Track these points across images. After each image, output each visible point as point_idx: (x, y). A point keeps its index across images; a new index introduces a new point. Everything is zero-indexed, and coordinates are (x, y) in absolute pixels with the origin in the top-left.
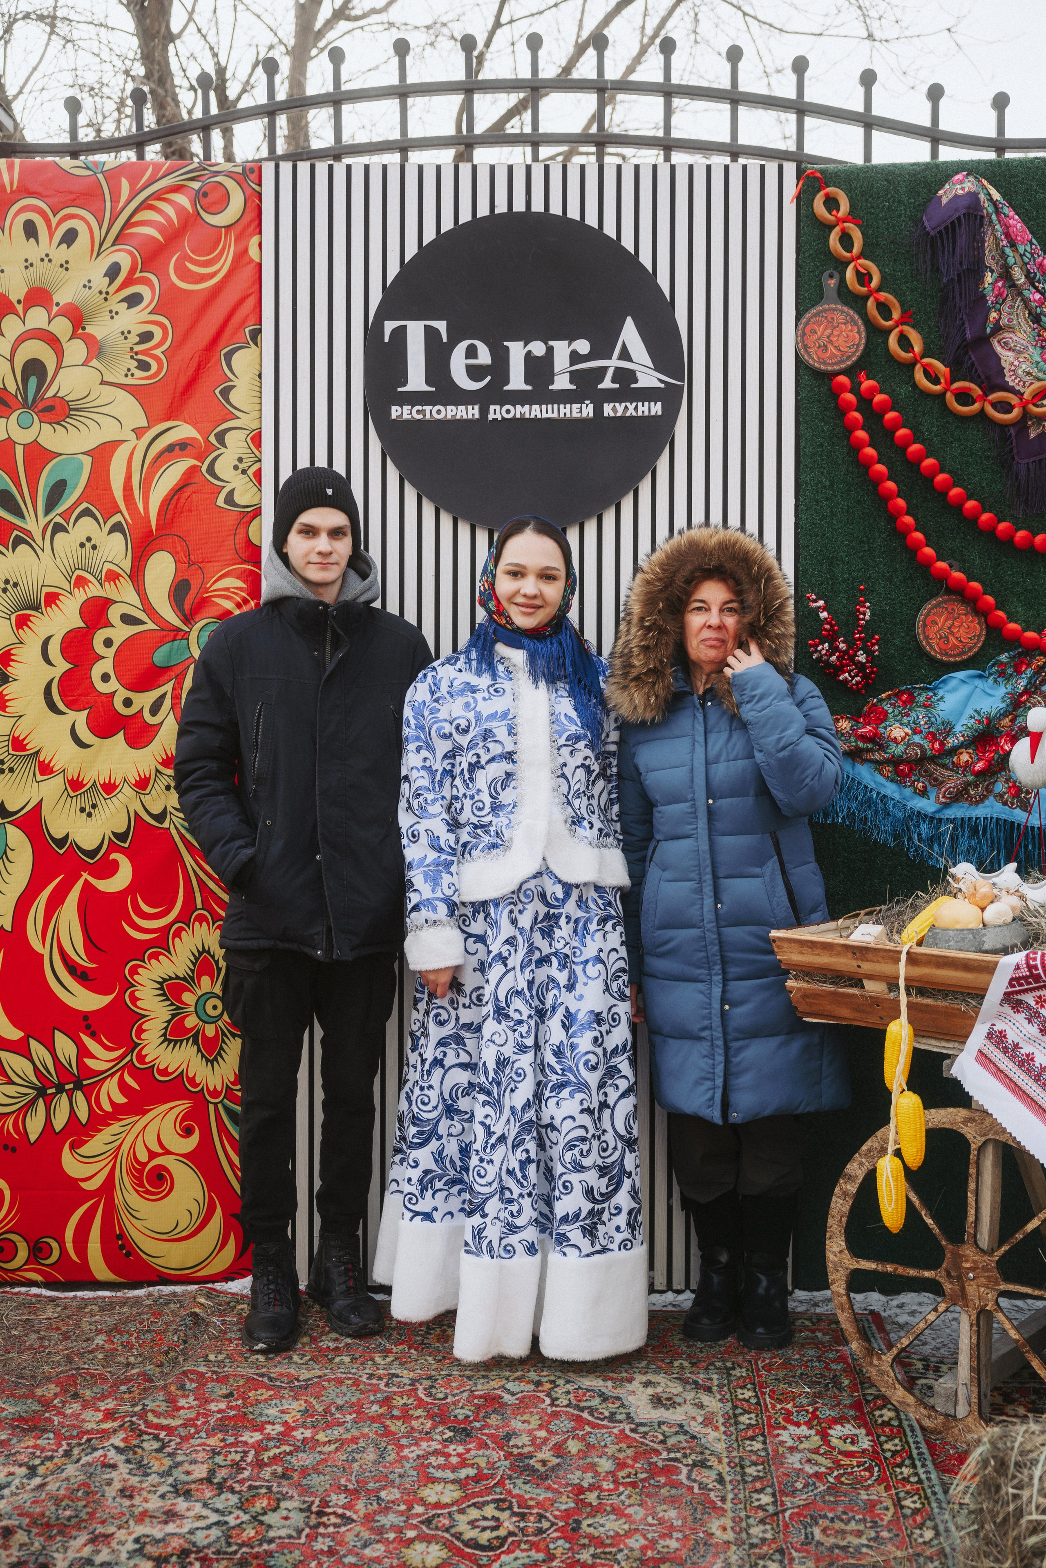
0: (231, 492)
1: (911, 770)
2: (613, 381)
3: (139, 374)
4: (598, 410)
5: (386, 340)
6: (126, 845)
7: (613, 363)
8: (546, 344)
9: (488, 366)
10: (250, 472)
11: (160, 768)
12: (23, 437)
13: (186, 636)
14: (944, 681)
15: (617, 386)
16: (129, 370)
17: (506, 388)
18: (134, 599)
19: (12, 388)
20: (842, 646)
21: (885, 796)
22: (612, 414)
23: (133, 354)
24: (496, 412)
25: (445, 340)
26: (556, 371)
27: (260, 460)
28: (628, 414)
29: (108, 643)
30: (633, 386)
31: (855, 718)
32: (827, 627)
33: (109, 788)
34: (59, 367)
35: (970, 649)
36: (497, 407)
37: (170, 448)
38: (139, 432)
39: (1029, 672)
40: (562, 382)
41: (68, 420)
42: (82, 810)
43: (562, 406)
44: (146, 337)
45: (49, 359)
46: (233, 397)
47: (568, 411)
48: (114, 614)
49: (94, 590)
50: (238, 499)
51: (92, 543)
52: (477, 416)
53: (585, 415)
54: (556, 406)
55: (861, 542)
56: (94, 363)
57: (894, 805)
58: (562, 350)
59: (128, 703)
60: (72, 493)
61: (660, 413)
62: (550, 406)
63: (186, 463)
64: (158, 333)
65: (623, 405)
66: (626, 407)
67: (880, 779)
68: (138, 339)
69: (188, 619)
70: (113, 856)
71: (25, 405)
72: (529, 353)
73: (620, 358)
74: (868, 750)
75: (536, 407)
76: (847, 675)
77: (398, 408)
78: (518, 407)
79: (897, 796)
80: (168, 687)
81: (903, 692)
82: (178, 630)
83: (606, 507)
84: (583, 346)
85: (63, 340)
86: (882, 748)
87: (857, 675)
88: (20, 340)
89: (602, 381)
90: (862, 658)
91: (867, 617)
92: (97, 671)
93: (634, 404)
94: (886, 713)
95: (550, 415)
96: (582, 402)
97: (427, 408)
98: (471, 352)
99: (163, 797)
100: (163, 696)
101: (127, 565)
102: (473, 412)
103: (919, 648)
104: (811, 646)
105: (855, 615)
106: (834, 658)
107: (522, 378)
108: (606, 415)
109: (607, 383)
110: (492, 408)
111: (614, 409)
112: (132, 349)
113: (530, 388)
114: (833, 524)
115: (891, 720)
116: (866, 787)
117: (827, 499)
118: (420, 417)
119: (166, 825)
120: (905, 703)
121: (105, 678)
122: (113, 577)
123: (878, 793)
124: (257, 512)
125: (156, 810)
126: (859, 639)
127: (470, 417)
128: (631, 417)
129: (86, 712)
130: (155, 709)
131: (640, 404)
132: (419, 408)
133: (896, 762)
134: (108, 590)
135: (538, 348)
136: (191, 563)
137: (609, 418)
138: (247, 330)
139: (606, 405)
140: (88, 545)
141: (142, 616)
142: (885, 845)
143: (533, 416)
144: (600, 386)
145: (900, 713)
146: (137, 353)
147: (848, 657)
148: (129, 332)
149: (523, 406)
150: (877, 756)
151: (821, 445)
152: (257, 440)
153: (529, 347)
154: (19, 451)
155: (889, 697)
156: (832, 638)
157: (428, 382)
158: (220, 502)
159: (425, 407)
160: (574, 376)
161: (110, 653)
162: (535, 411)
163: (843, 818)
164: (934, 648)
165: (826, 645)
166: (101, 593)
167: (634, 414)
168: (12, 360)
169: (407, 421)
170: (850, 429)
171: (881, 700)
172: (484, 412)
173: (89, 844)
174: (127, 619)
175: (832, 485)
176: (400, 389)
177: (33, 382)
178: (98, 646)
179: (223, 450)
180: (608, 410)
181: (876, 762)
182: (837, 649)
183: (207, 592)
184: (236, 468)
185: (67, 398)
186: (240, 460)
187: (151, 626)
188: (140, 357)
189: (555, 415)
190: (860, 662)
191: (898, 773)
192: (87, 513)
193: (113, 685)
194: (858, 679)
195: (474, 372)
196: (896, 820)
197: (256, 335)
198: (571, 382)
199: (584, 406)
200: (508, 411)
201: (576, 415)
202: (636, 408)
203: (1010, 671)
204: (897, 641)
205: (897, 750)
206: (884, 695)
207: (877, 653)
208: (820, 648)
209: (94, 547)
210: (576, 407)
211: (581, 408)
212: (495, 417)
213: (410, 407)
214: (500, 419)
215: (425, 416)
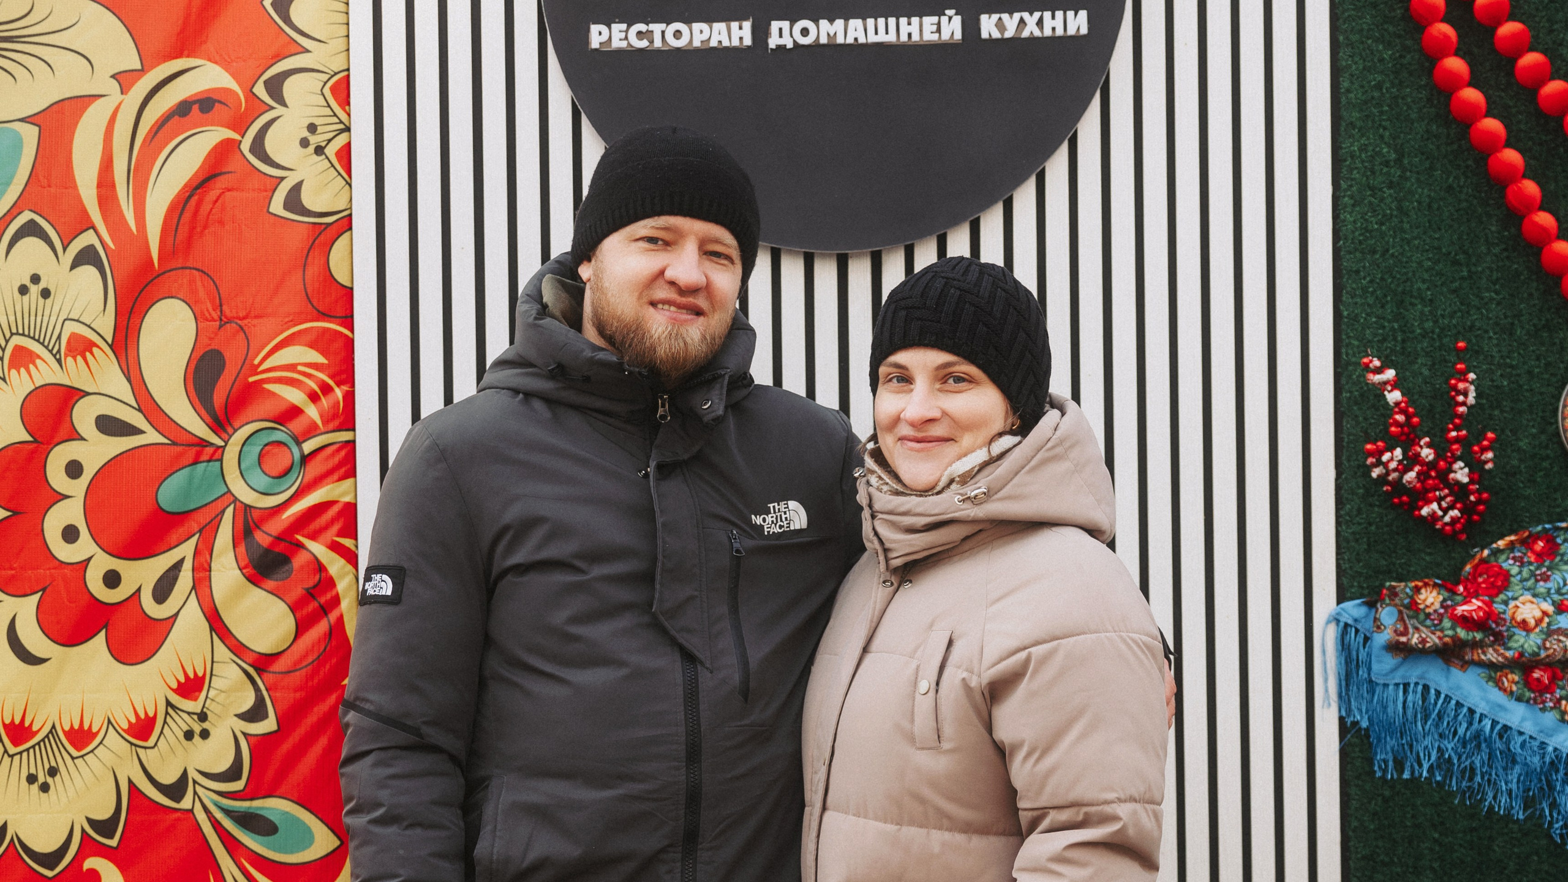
0: (297, 188)
1: (1554, 678)
4: (971, 27)
6: (113, 843)
10: (331, 150)
11: (175, 699)
13: (217, 455)
18: (121, 387)
20: (1427, 454)
21: (1506, 728)
22: (996, 35)
24: (782, 34)
27: (348, 129)
28: (1025, 34)
29: (74, 469)
31: (1448, 586)
32: (1400, 418)
33: (81, 737)
36: (785, 25)
37: (183, 109)
38: (124, 80)
42: (32, 779)
43: (903, 21)
46: (297, 11)
47: (914, 28)
48: (84, 415)
49: (47, 372)
50: (309, 200)
51: (43, 285)
52: (748, 41)
53: (945, 36)
54: (892, 21)
55: (1456, 263)
57: (1523, 745)
59: (112, 579)
60: (4, 193)
61: (1084, 31)
62: (881, 21)
63: (212, 136)
65: (1017, 16)
66: (1022, 21)
67: (1497, 695)
69: (221, 423)
70: (90, 863)
74: (1475, 645)
75: (855, 24)
76: (1435, 506)
77: (604, 28)
78: (824, 23)
79: (1529, 728)
80: (186, 550)
81: (1536, 537)
82: (203, 443)
83: (988, 204)
86: (1500, 639)
87: (1452, 507)
90: (1461, 474)
91: (1471, 399)
92: (54, 522)
93: (1037, 15)
94: (1507, 575)
95: (882, 38)
96: (941, 14)
97: (657, 28)
99: (179, 750)
100: (177, 566)
101: (106, 324)
102: (741, 33)
103: (1566, 455)
104: (1370, 454)
105: (1448, 398)
106: (1411, 476)
108: (984, 35)
110: (775, 25)
111: (1000, 25)
114: (1403, 231)
115: (1516, 588)
116: (1471, 711)
117: (1391, 186)
118: (643, 44)
119: (186, 803)
120: (1540, 557)
121: (70, 534)
122: (81, 347)
123: (1494, 723)
124: (346, 224)
125: (168, 777)
126: (1457, 440)
127: (736, 43)
128: (1032, 39)
129: (36, 598)
130: (163, 589)
131: (1047, 15)
132: (642, 27)
133: (1525, 665)
134: (74, 374)
136: (224, 320)
137: (991, 41)
139: (984, 18)
140: (34, 290)
141: (137, 419)
142: (1508, 817)
145: (1533, 574)
147: (1436, 477)
149: (832, 22)
150: (1491, 655)
151: (1379, 86)
152: (342, 91)
155: (1511, 546)
156: (1408, 439)
158: (277, 206)
159: (652, 27)
161: (78, 488)
162: (855, 31)
163: (1431, 769)
165: (1398, 452)
166: (60, 378)
167: (1037, 33)
169: (619, 52)
170: (1433, 55)
171: (1496, 552)
172: (761, 33)
173: (45, 844)
174: (109, 425)
175: (1399, 161)
178: (56, 476)
179: (279, 110)
180: (988, 26)
181: (1491, 666)
182: (1416, 459)
183: (254, 370)
184: (305, 143)
186: (312, 128)
187: (152, 436)
189: (891, 38)
190: (1457, 483)
191: (1529, 683)
192: (31, 229)
193: (85, 547)
194: (1455, 513)
196: (1529, 773)
199: (944, 19)
200: (805, 32)
201: (930, 36)
202: (1040, 23)
204: (1523, 444)
205: (1528, 643)
206: (1501, 543)
207: (1489, 466)
208: (1386, 457)
209: (46, 294)
210: (929, 21)
211: (939, 24)
212: (781, 42)
213: (624, 26)
214: (790, 45)
215: (652, 42)
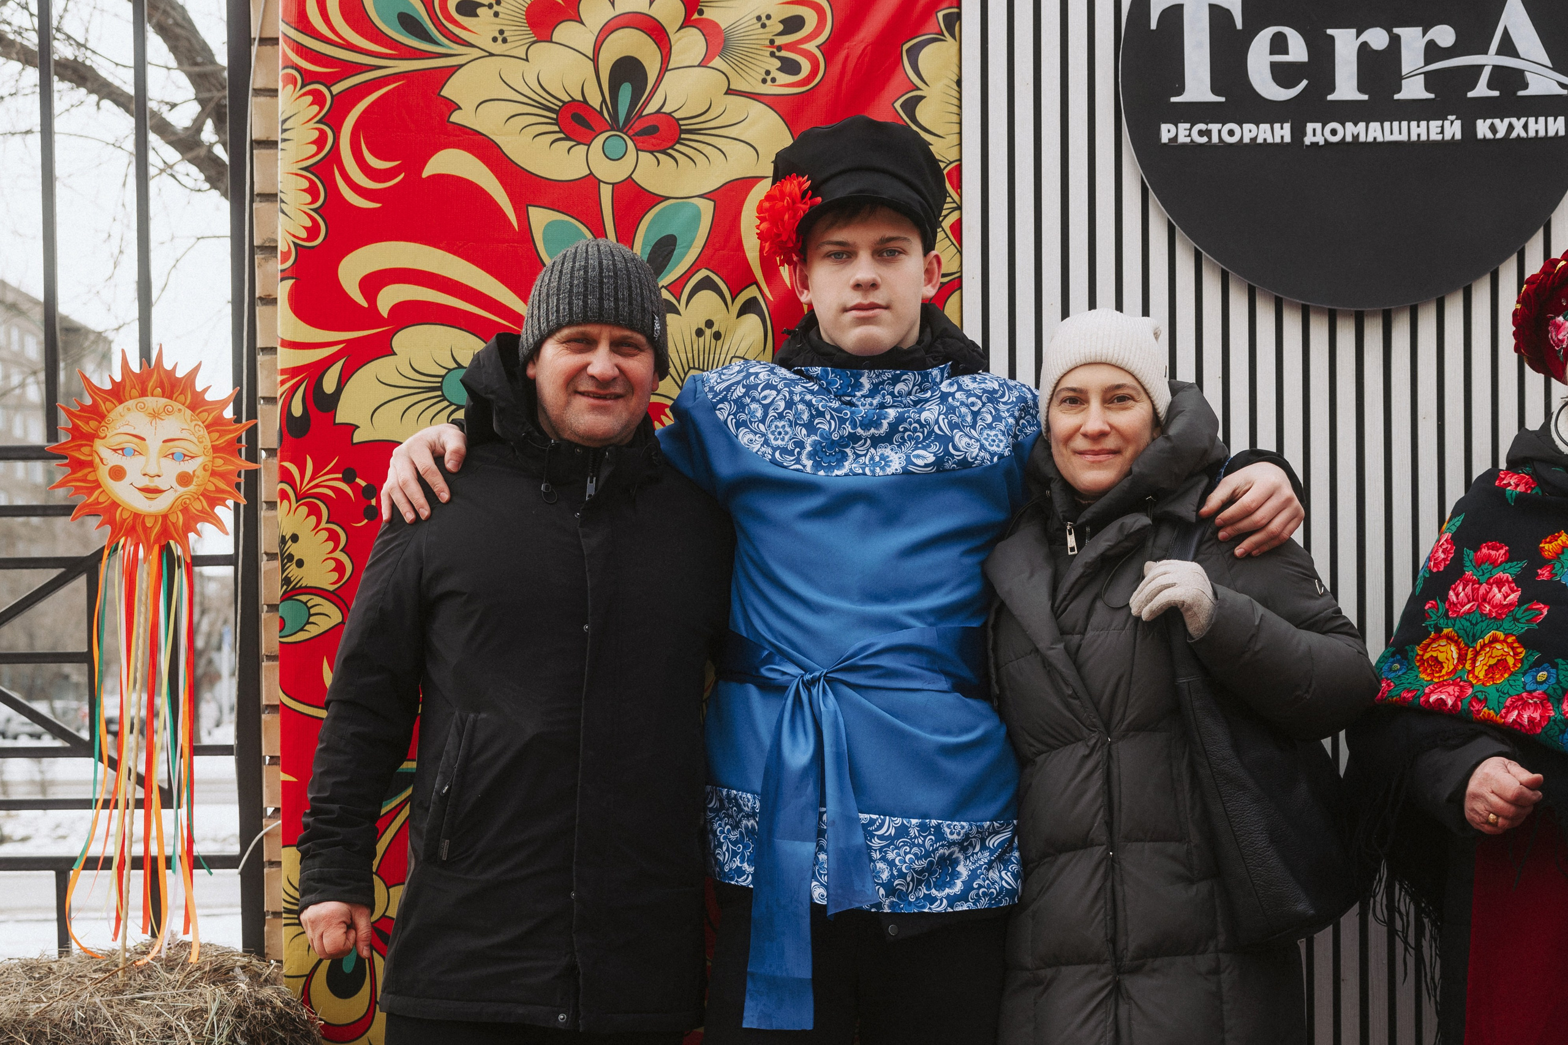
2: (1490, 86)
3: (784, 78)
4: (1469, 129)
5: (1153, 26)
7: (1490, 59)
8: (1390, 32)
9: (1302, 64)
12: (610, 172)
15: (1496, 93)
16: (768, 73)
17: (1330, 98)
19: (595, 101)
22: (1490, 135)
23: (774, 48)
24: (1316, 133)
25: (1239, 25)
26: (1405, 70)
27: (960, 207)
28: (1514, 135)
30: (1521, 93)
34: (664, 69)
36: (1318, 126)
40: (1413, 89)
41: (677, 147)
43: (1414, 124)
44: (793, 24)
45: (649, 56)
46: (923, 113)
47: (1423, 130)
51: (715, 329)
52: (1288, 139)
53: (1448, 136)
54: (1404, 124)
56: (717, 62)
58: (1413, 40)
60: (683, 255)
61: (1562, 133)
62: (1396, 124)
64: (811, 18)
65: (1506, 121)
66: (1511, 127)
68: (781, 27)
71: (614, 125)
72: (1364, 46)
73: (1499, 53)
75: (1375, 126)
77: (1172, 127)
78: (1349, 125)
83: (1477, 276)
84: (1444, 35)
85: (671, 29)
88: (608, 30)
89: (1473, 87)
93: (1523, 120)
95: (1396, 137)
96: (1444, 119)
97: (1214, 127)
98: (1279, 45)
102: (1283, 133)
107: (1354, 82)
108: (1480, 136)
109: (1482, 90)
110: (1310, 127)
111: (1493, 128)
112: (772, 42)
113: (1365, 97)
118: (1204, 140)
124: (958, 283)
127: (1278, 140)
128: (1519, 139)
131: (1532, 120)
132: (1202, 126)
135: (1377, 38)
137: (1485, 139)
138: (940, 15)
139: (1480, 122)
140: (708, 333)
143: (1370, 139)
144: (1470, 95)
146: (779, 48)
148: (768, 17)
149: (1356, 124)
152: (956, 174)
153: (1364, 37)
154: (606, 194)
157: (1215, 90)
159: (1211, 126)
160: (1432, 80)
162: (1374, 132)
167: (1523, 134)
168: (595, 60)
169: (1184, 145)
172: (1298, 132)
176: (1173, 99)
177: (626, 92)
180: (1483, 129)
185: (676, 115)
188: (784, 53)
189: (1404, 137)
192: (706, 284)
195: (1283, 74)
197: (954, 21)
198: (1428, 88)
199: (1447, 123)
200: (1334, 132)
201: (1435, 136)
202: (1525, 127)
209: (717, 336)
210: (1435, 125)
211: (1442, 127)
212: (1315, 140)
213: (1188, 126)
214: (1322, 142)
215: (1210, 138)
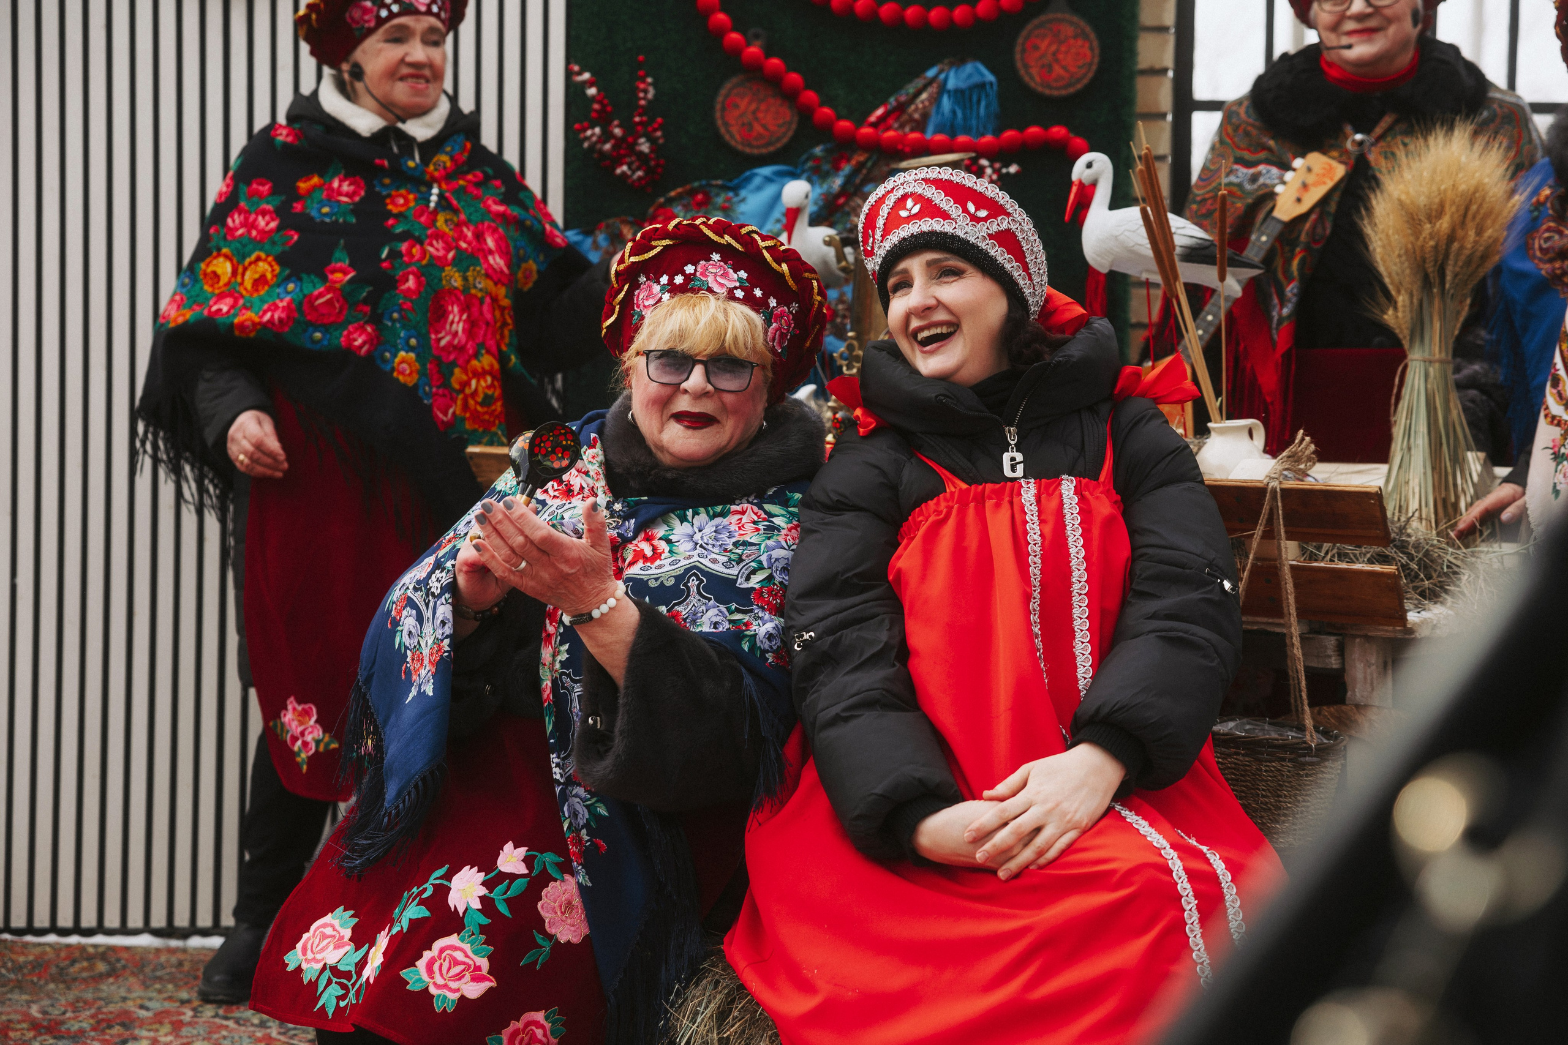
14: (748, 180)
20: (617, 131)
32: (596, 106)
35: (778, 140)
39: (847, 169)
76: (626, 168)
81: (697, 190)
87: (638, 169)
90: (644, 147)
91: (651, 94)
103: (718, 136)
105: (633, 94)
106: (608, 146)
120: (698, 205)
126: (639, 123)
147: (625, 149)
155: (680, 197)
156: (604, 121)
164: (734, 136)
165: (597, 130)
182: (610, 135)
190: (641, 153)
194: (640, 173)
203: (826, 167)
204: (689, 128)
206: (672, 194)
207: (661, 141)
208: (589, 133)
